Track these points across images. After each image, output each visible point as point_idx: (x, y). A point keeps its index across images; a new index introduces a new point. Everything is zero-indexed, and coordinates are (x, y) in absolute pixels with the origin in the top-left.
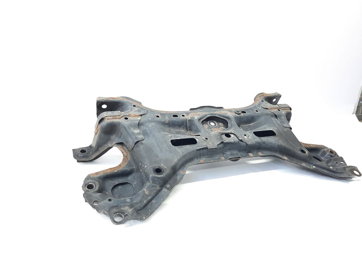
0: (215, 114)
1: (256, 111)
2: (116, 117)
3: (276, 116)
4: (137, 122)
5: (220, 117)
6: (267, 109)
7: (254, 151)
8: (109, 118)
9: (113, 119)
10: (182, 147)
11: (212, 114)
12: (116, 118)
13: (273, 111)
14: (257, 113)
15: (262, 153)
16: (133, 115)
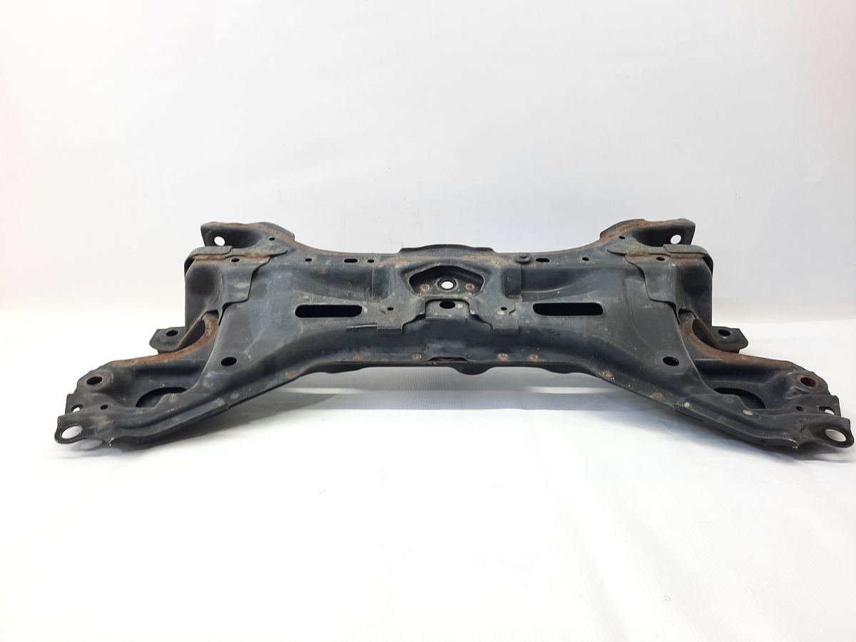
0: (457, 262)
1: (585, 259)
2: (215, 256)
3: (641, 273)
4: (254, 267)
5: (467, 268)
6: (623, 255)
7: (520, 349)
8: (201, 257)
9: (208, 259)
10: (314, 321)
11: (449, 261)
12: (214, 259)
13: (636, 260)
14: (585, 264)
15: (540, 356)
16: (254, 255)
